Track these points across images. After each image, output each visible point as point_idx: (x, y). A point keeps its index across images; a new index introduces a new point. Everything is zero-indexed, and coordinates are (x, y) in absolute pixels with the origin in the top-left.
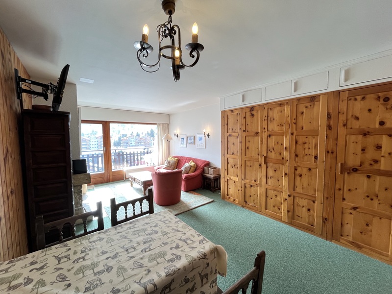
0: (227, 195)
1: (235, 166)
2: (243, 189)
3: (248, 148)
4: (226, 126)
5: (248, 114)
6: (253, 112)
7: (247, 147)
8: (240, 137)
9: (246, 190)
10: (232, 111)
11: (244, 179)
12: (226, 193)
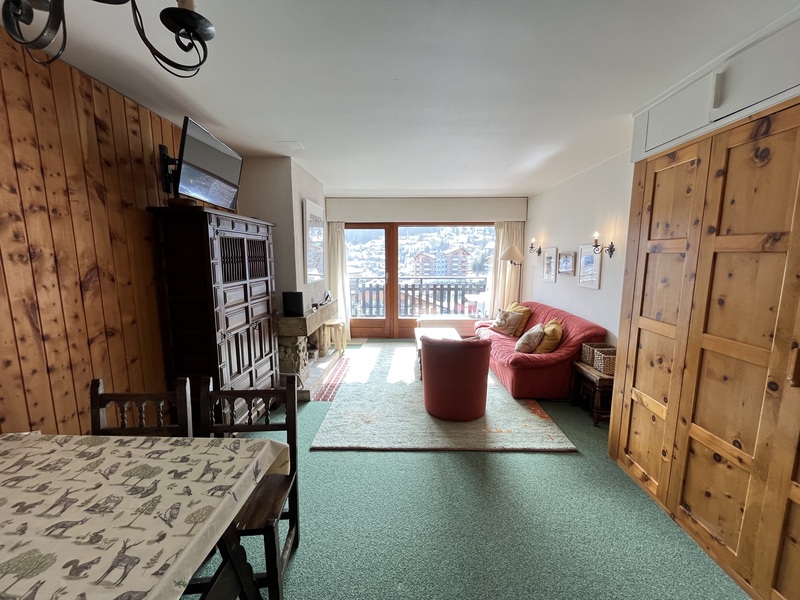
0: (627, 451)
1: (660, 361)
2: (681, 454)
3: (721, 302)
4: (646, 216)
5: (741, 156)
6: (763, 144)
7: (716, 296)
8: (691, 255)
9: (693, 462)
10: (672, 156)
11: (689, 420)
12: (624, 443)
